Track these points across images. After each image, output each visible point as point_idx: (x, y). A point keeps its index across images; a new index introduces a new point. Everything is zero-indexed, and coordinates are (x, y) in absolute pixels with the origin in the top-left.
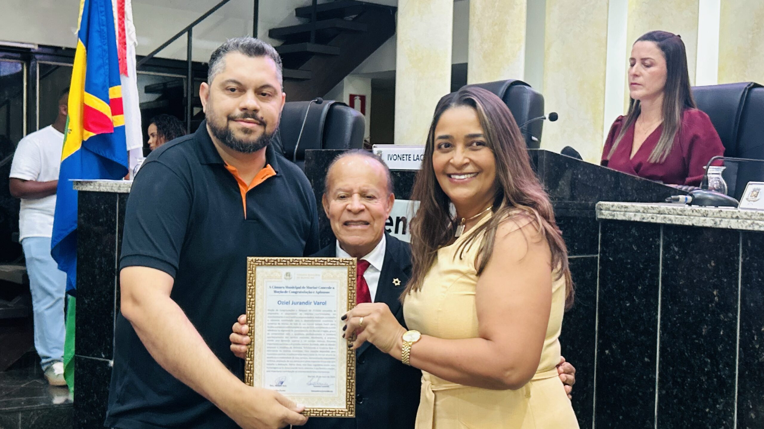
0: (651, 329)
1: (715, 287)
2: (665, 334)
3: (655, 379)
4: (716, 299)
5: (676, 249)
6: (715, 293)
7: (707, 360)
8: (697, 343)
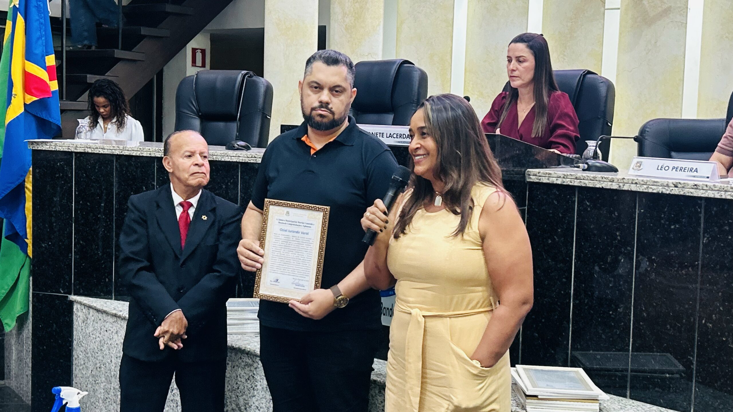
0: (568, 259)
1: (618, 229)
2: (579, 262)
3: (571, 293)
4: (619, 238)
5: (588, 203)
6: (618, 234)
7: (610, 279)
8: (603, 268)
